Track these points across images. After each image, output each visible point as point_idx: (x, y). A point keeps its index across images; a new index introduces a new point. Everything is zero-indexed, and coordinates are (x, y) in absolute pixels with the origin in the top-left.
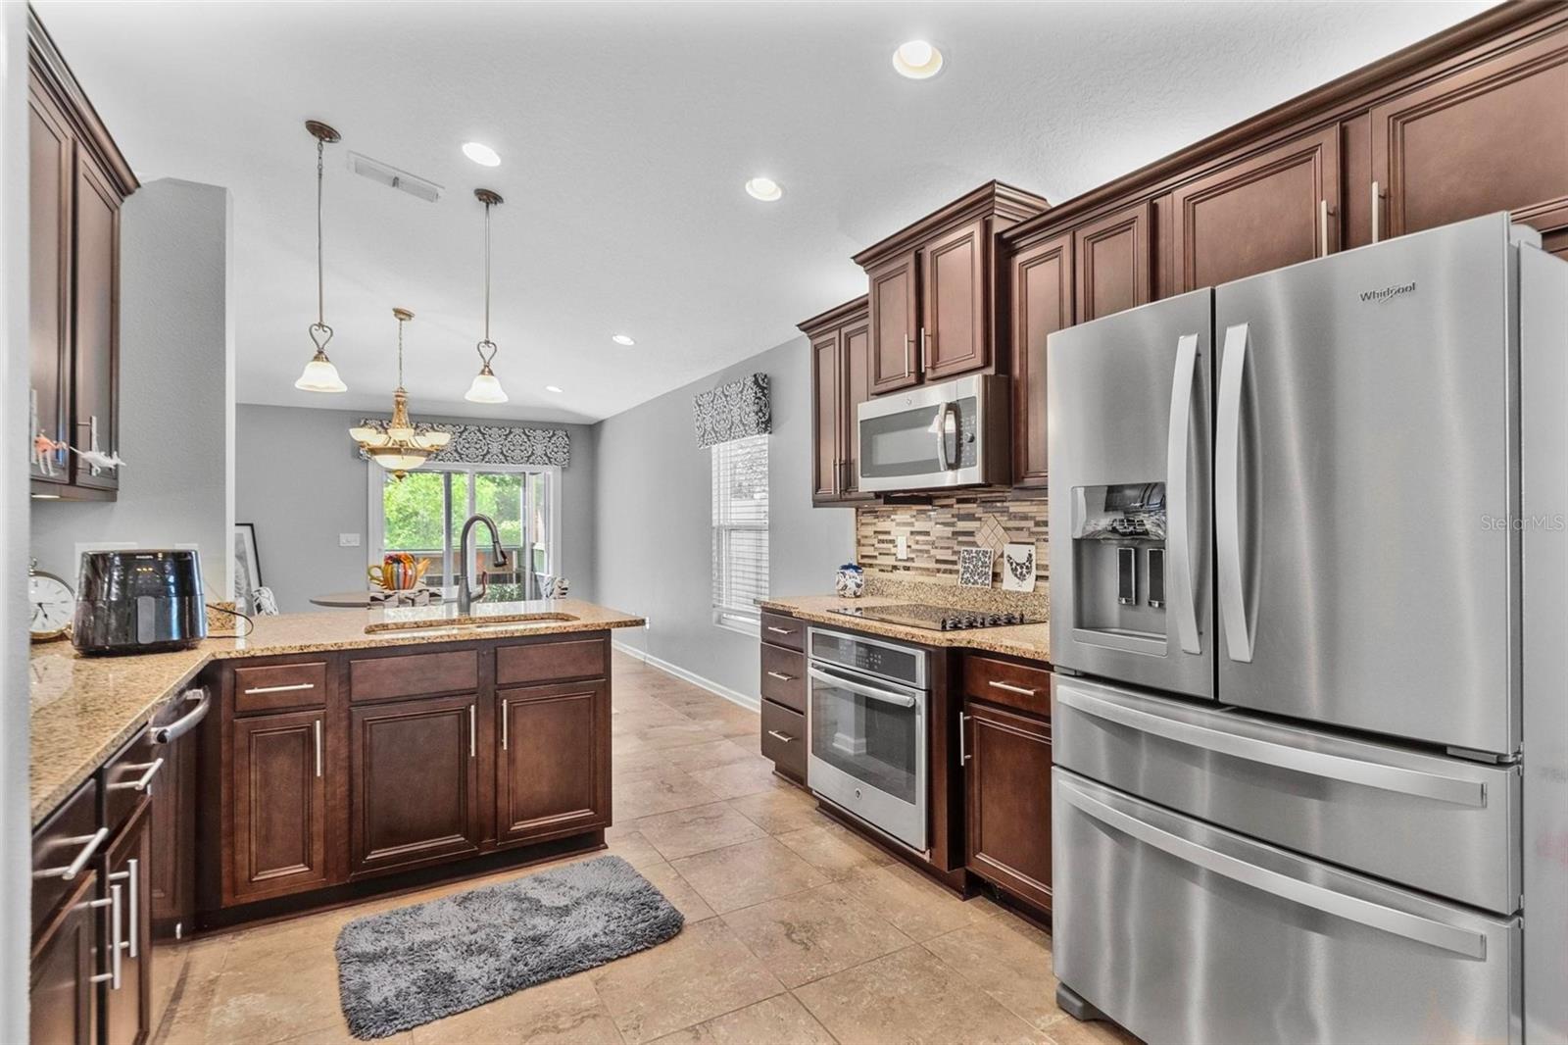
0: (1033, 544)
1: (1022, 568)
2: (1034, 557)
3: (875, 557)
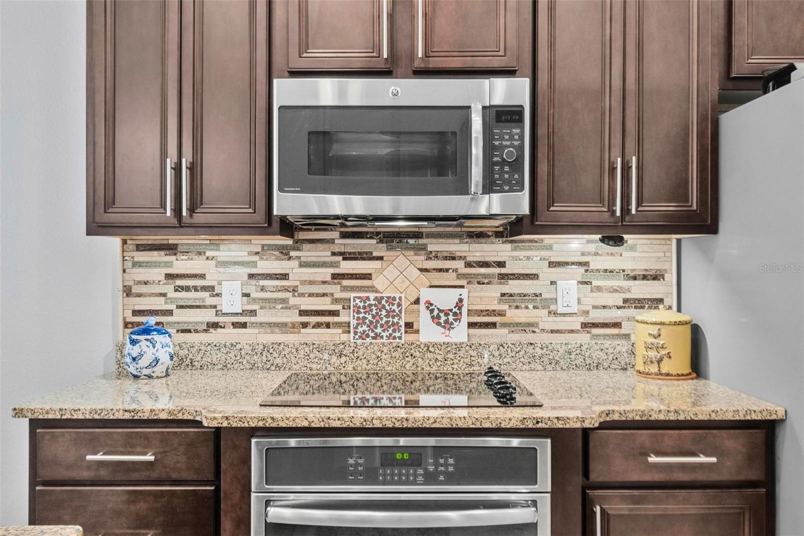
0: (462, 287)
1: (447, 314)
2: (465, 303)
3: (170, 313)
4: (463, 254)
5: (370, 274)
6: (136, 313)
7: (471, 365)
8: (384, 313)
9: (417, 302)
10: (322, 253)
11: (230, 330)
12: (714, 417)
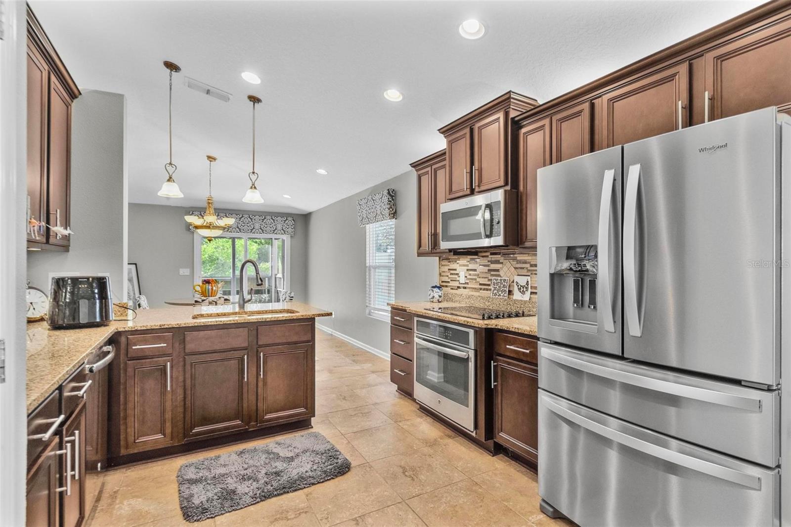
0: (529, 276)
1: (523, 288)
2: (530, 283)
3: (448, 282)
4: (529, 261)
5: (499, 270)
6: (442, 282)
7: (530, 311)
8: (502, 286)
9: (513, 282)
10: (485, 261)
11: (462, 289)
12: (531, 333)
